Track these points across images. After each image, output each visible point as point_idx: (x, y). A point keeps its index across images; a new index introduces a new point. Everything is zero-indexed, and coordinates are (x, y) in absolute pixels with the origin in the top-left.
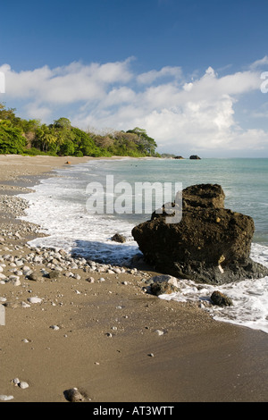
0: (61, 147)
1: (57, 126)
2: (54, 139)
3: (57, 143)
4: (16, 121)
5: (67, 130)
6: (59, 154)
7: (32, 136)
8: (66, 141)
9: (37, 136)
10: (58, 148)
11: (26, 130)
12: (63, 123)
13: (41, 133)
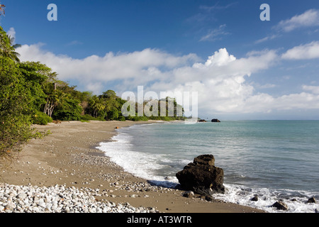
0: (108, 113)
1: (105, 96)
2: (103, 107)
3: (105, 110)
4: (75, 94)
5: (113, 99)
6: (106, 119)
7: (85, 104)
8: (112, 108)
9: (89, 105)
10: (106, 114)
11: (82, 100)
12: (109, 94)
13: (92, 103)
